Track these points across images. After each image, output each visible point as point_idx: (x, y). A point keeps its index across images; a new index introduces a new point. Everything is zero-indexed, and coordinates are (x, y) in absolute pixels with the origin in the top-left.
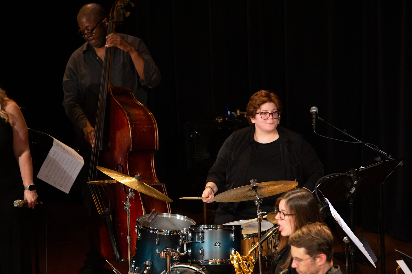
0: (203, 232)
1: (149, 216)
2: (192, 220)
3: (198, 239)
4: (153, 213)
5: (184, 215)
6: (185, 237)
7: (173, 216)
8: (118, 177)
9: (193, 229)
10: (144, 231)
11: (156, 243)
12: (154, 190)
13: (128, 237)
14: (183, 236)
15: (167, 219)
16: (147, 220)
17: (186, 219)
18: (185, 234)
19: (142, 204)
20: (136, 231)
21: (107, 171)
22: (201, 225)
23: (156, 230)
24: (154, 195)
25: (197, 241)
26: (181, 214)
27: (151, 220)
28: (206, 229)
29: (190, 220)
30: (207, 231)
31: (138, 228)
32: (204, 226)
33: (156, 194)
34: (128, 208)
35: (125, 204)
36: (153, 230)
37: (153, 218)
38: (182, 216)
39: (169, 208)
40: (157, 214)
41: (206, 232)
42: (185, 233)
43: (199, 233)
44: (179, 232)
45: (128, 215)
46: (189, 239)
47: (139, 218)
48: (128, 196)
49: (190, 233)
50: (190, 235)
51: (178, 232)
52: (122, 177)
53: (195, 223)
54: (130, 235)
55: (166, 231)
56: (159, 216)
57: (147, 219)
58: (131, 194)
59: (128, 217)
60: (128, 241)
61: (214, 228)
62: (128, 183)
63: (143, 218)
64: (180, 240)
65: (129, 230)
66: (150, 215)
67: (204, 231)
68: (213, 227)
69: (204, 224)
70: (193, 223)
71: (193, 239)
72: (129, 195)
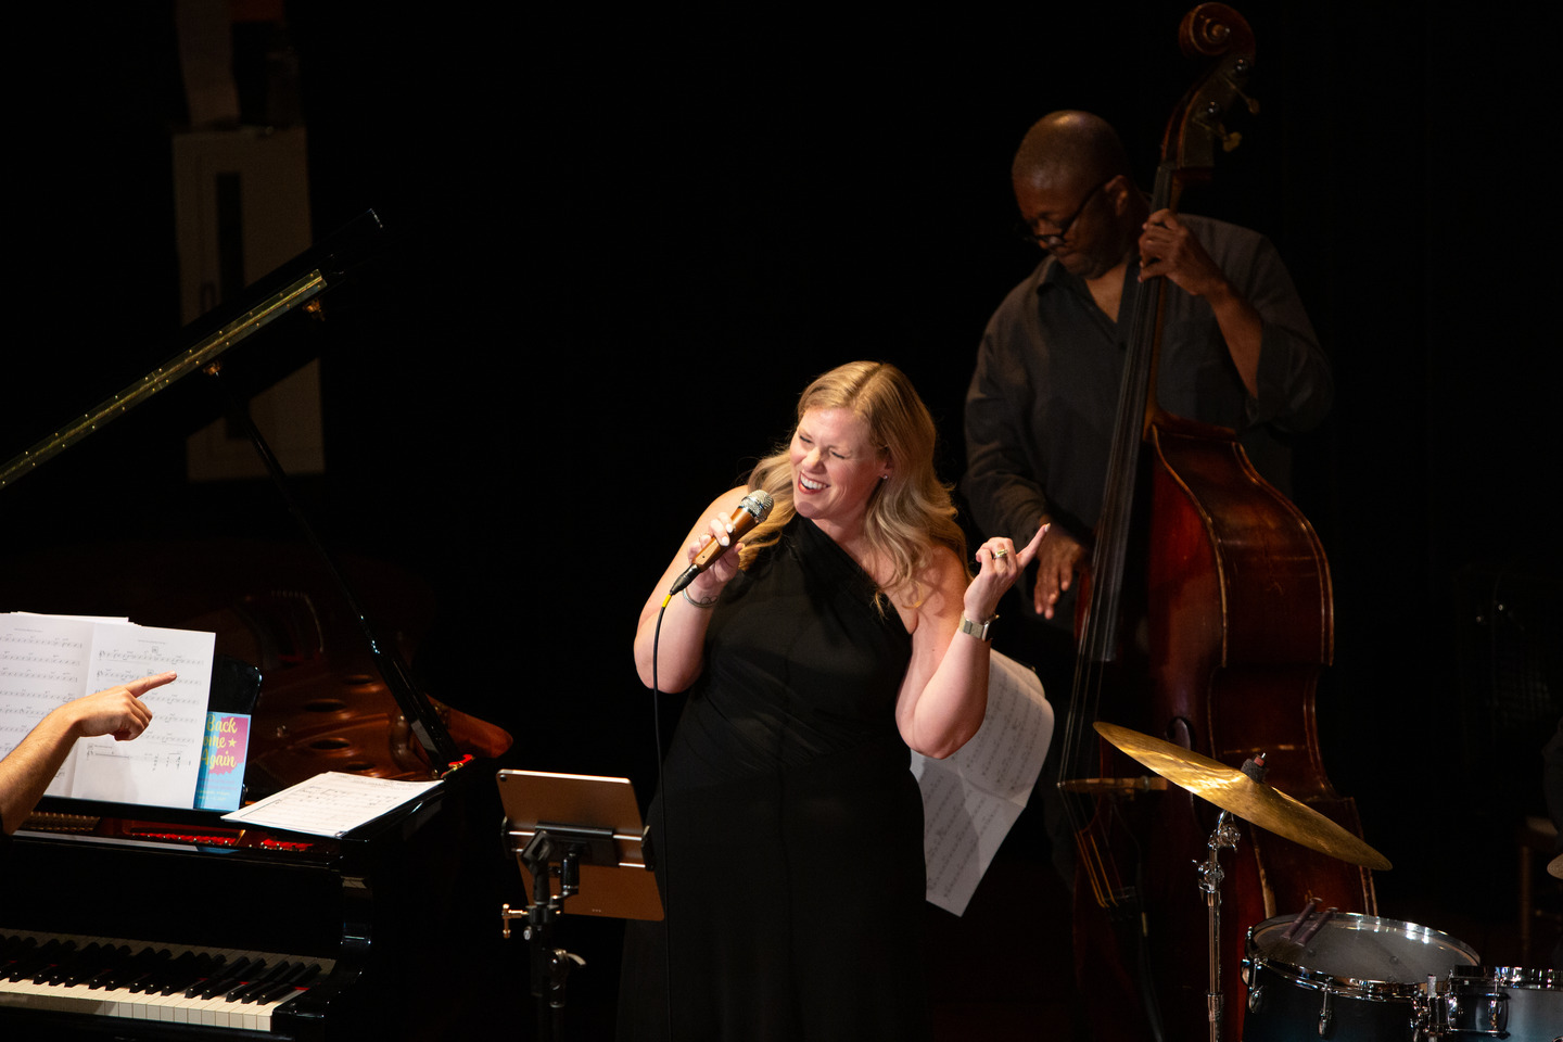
0: (1504, 998)
1: (1297, 922)
2: (1464, 945)
3: (1486, 1022)
4: (1313, 910)
5: (1434, 927)
6: (1433, 1013)
7: (1392, 925)
8: (1177, 769)
9: (1467, 983)
10: (1275, 979)
11: (1321, 1030)
12: (1319, 822)
13: (1212, 998)
14: (1426, 1006)
15: (1366, 936)
16: (1286, 936)
17: (1442, 943)
18: (1433, 1000)
19: (1262, 872)
20: (1246, 976)
21: (1138, 745)
22: (1498, 969)
23: (1322, 978)
24: (1319, 841)
25: (1479, 1028)
26: (1422, 922)
27: (1302, 939)
28: (1517, 983)
29: (1458, 946)
30: (1520, 992)
31: (1251, 967)
32: (1510, 974)
33: (1329, 837)
34: (1212, 888)
35: (1201, 869)
36: (1313, 977)
37: (1312, 929)
38: (1427, 929)
39: (1369, 893)
40: (1330, 917)
41: (1519, 995)
42: (1433, 995)
43: (1492, 998)
44: (1411, 989)
45: (1211, 912)
46: (1450, 1020)
47: (1257, 928)
48: (1216, 842)
49: (1452, 997)
50: (1453, 1003)
51: (1407, 989)
52: (1195, 767)
53: (1478, 958)
54: (1217, 993)
55: (1360, 986)
56: (1335, 923)
57: (1288, 933)
58: (1226, 834)
59: (1214, 923)
60: (1212, 1016)
61: (1550, 981)
62: (1219, 794)
63: (1272, 928)
64: (1414, 1022)
65: (1216, 972)
66: (1299, 919)
67: (1509, 992)
68: (1545, 977)
69: (1512, 966)
70: (1468, 957)
71: (1464, 1018)
72: (1218, 836)
